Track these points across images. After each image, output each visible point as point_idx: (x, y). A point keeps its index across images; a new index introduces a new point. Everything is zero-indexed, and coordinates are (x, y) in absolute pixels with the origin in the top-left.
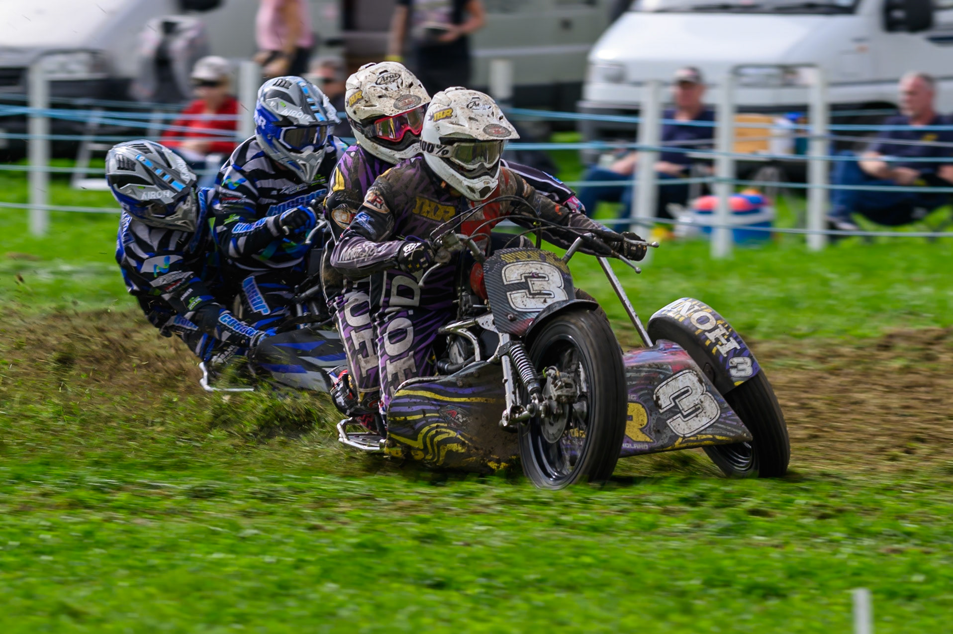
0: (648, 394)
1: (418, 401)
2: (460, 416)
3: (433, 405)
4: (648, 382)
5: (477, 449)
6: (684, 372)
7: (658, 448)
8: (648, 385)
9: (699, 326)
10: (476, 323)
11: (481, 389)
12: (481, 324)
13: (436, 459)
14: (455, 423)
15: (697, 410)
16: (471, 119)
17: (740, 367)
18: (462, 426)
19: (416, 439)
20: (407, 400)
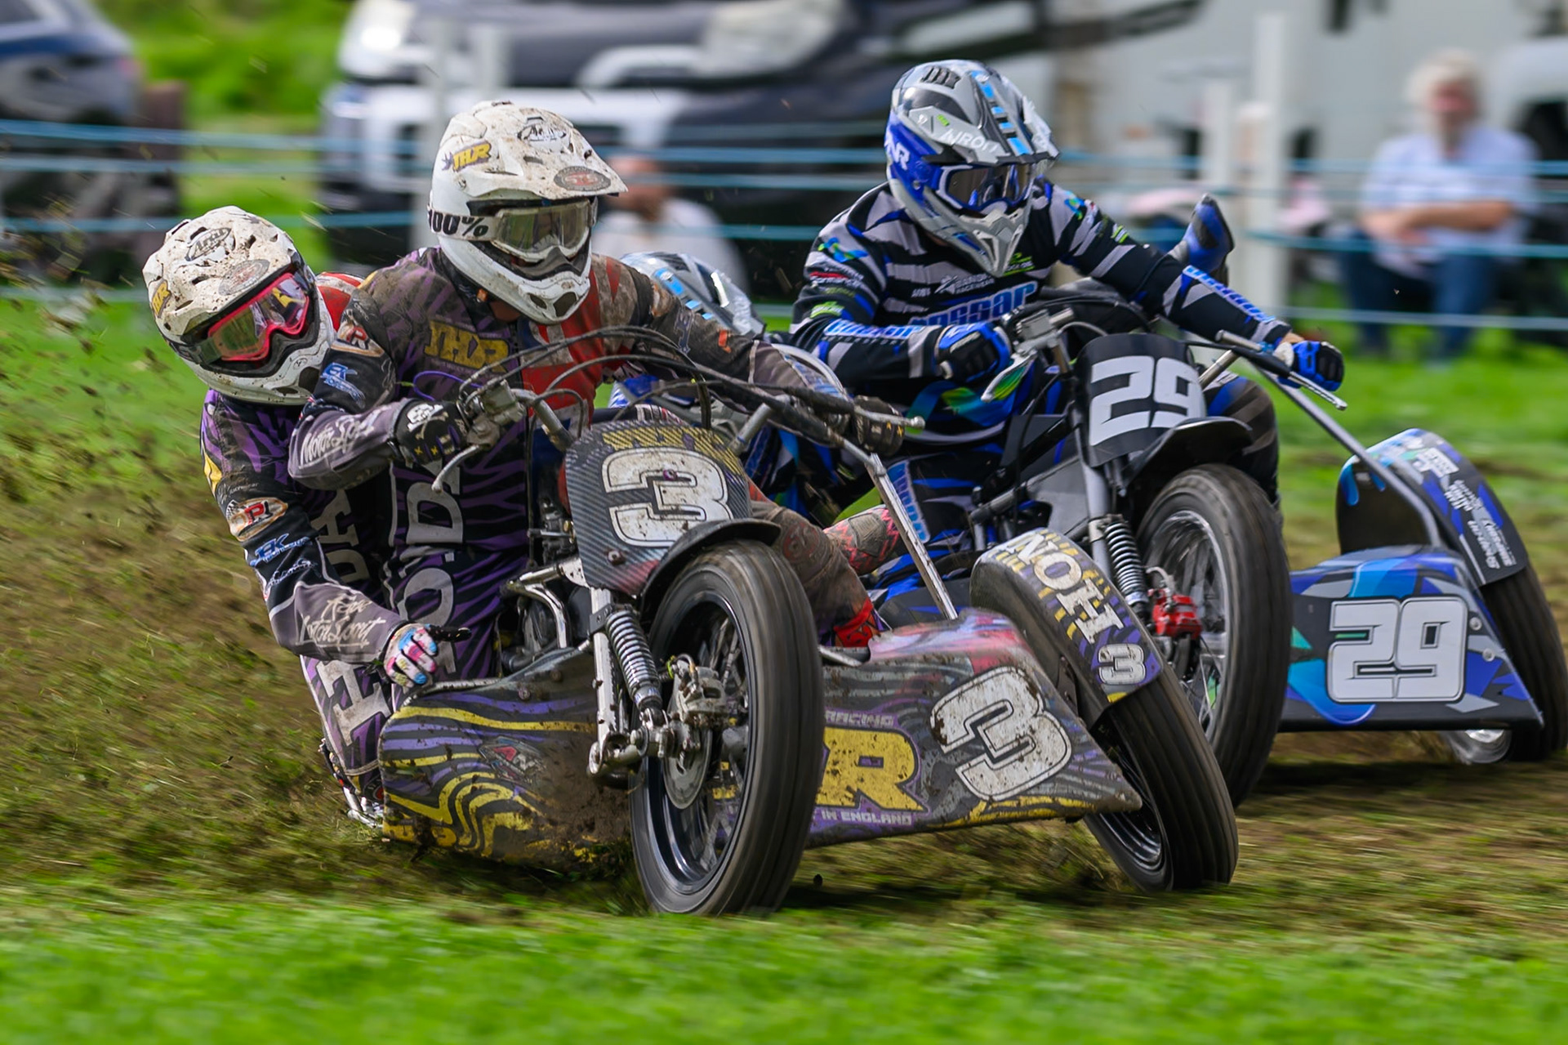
0: (919, 715)
1: (439, 727)
2: (522, 758)
3: (468, 735)
4: (920, 691)
5: (553, 823)
6: (998, 671)
7: (933, 822)
8: (919, 696)
9: (1047, 581)
10: (560, 571)
11: (566, 704)
12: (568, 576)
13: (477, 846)
14: (511, 772)
15: (1021, 746)
16: (527, 159)
17: (1120, 664)
18: (525, 777)
19: (435, 804)
20: (415, 727)
